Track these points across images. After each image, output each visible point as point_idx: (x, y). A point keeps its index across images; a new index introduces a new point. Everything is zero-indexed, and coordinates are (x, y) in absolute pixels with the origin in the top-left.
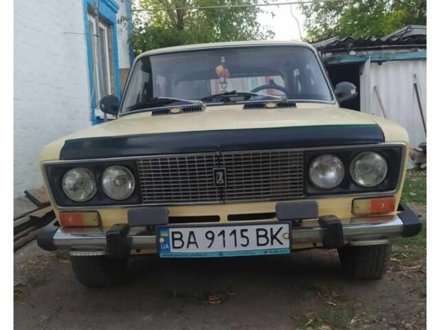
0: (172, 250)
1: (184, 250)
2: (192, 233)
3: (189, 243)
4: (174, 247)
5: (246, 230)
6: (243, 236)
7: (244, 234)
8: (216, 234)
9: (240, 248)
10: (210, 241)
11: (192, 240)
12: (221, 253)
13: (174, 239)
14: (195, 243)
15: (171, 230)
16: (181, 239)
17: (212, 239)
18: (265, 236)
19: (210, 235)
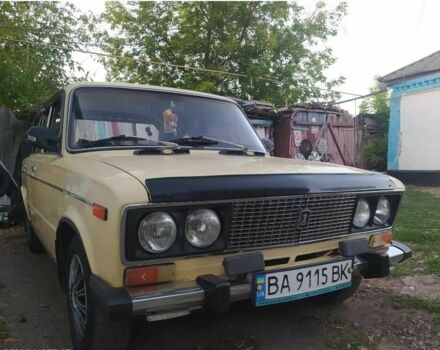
0: (268, 297)
1: (278, 295)
2: (286, 276)
3: (283, 287)
4: (270, 294)
5: (325, 269)
6: (324, 275)
7: (325, 272)
8: (305, 275)
9: (321, 287)
10: (299, 283)
11: (285, 284)
12: (307, 294)
13: (270, 285)
14: (288, 286)
15: (268, 276)
16: (276, 284)
17: (301, 280)
18: (338, 273)
19: (300, 277)
